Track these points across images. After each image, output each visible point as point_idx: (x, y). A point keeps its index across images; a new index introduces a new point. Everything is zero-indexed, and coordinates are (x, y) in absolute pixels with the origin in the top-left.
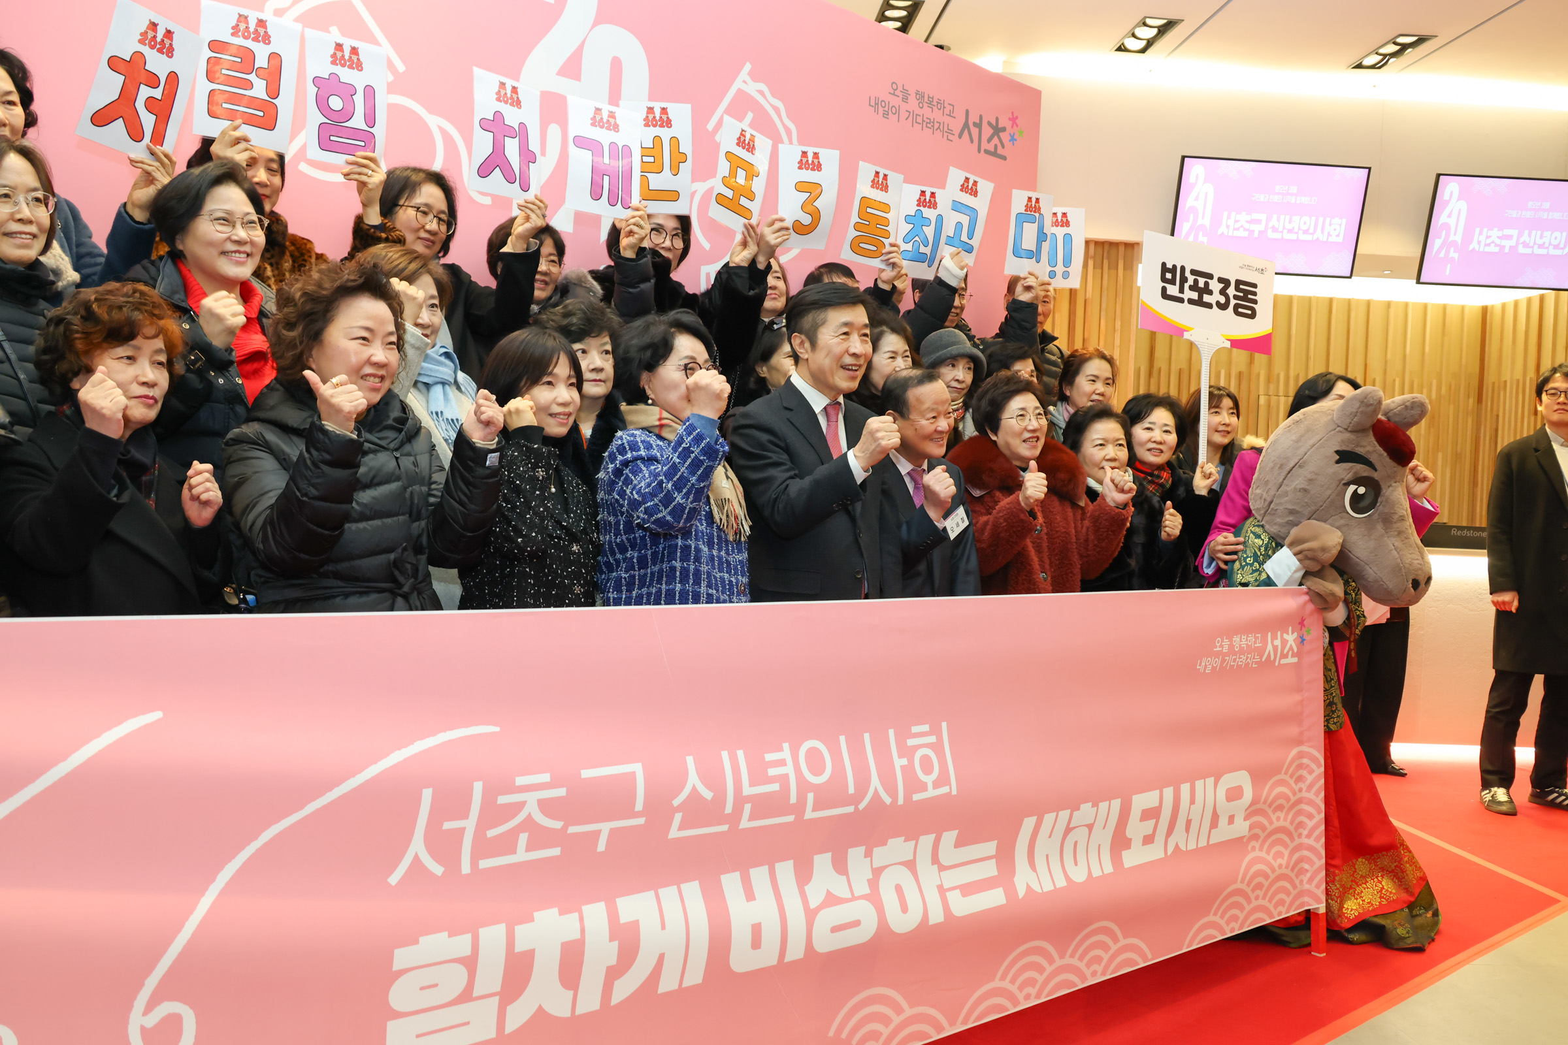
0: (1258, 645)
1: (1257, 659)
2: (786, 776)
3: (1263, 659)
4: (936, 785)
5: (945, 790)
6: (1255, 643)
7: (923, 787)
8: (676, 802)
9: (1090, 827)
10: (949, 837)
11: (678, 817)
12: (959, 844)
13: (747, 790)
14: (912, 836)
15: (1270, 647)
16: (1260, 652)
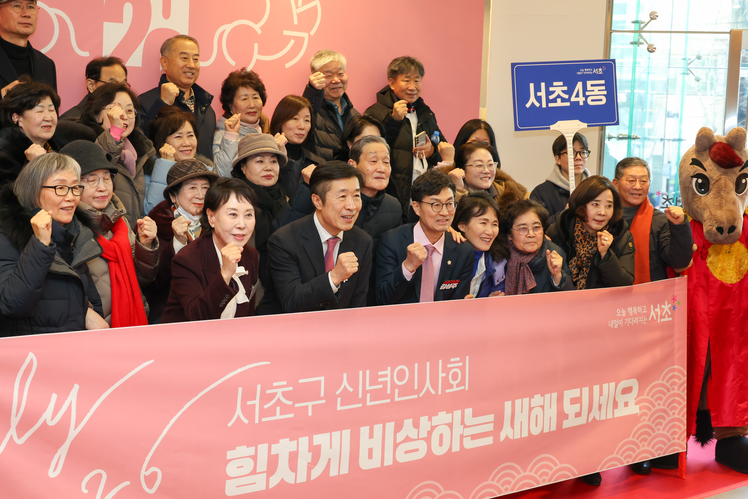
0: (645, 312)
1: (645, 319)
2: (386, 382)
3: (650, 319)
4: (458, 385)
5: (463, 388)
6: (643, 311)
7: (451, 386)
8: (338, 393)
9: (543, 407)
10: (469, 412)
11: (339, 399)
12: (474, 415)
13: (368, 388)
14: (450, 411)
15: (652, 313)
16: (647, 315)
